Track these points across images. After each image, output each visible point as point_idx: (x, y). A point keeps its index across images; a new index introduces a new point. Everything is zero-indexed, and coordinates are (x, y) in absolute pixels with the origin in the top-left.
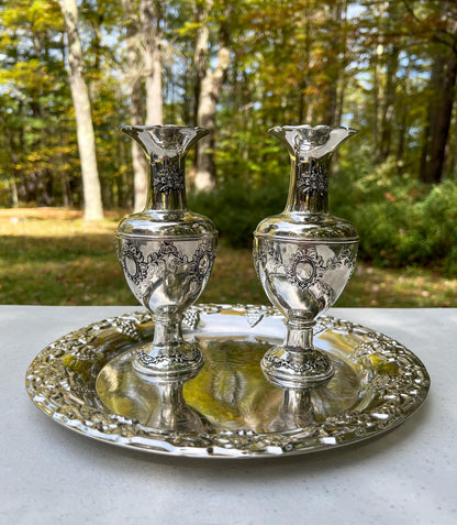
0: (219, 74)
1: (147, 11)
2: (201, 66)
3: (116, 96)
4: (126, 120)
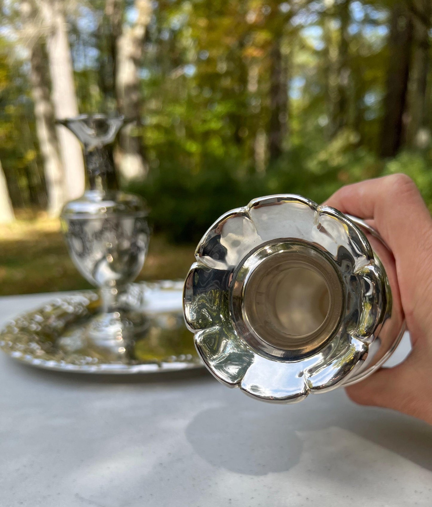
0: (139, 32)
2: (116, 21)
3: (10, 61)
4: (28, 93)
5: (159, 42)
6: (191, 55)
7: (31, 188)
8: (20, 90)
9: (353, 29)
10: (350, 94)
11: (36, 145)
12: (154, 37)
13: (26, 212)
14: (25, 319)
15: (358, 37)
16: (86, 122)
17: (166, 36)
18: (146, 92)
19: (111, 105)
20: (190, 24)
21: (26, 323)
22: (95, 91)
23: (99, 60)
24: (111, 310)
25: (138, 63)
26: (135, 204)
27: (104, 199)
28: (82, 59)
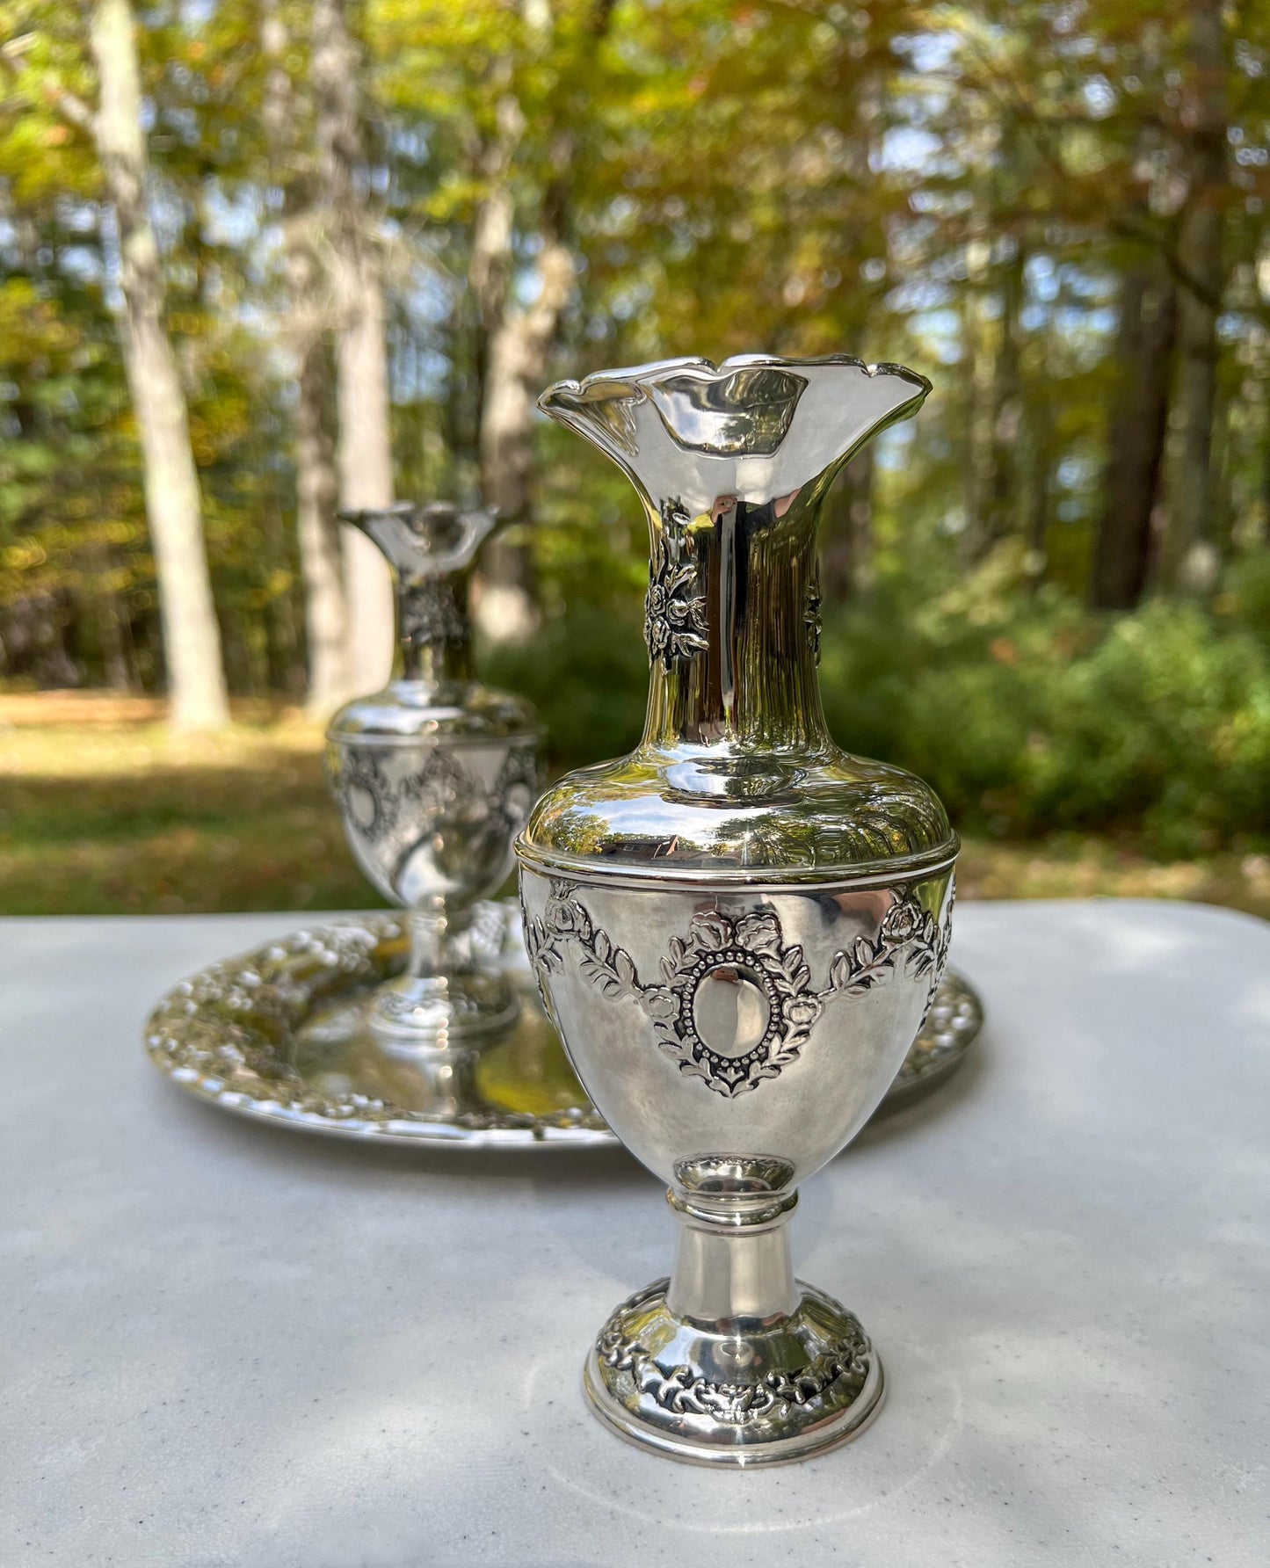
0: (542, 323)
2: (492, 300)
3: (257, 381)
4: (287, 449)
5: (586, 344)
7: (273, 653)
8: (273, 442)
9: (1031, 319)
10: (1023, 461)
11: (293, 558)
12: (571, 334)
13: (256, 706)
14: (217, 977)
15: (1043, 336)
16: (407, 519)
18: (546, 451)
19: (467, 478)
20: (656, 307)
21: (217, 991)
22: (434, 447)
23: (450, 382)
24: (427, 972)
25: (530, 385)
26: (507, 715)
27: (435, 703)
28: (411, 378)
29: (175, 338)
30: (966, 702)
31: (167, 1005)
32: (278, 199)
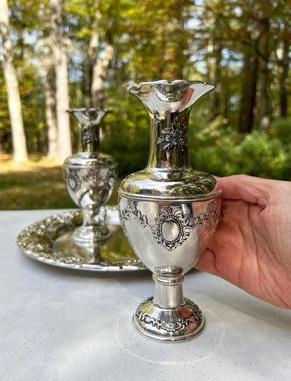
0: (106, 63)
1: (56, 22)
2: (93, 57)
3: (36, 77)
4: (43, 93)
5: (116, 69)
6: (133, 75)
7: (39, 143)
8: (39, 92)
9: (223, 63)
10: (222, 97)
11: (44, 120)
12: (112, 66)
15: (226, 68)
17: (120, 65)
18: (106, 94)
19: (87, 101)
20: (133, 60)
22: (79, 93)
23: (83, 77)
24: (88, 225)
25: (103, 79)
26: (108, 160)
27: (90, 157)
28: (73, 76)
29: (16, 66)
30: (210, 155)
31: (22, 234)
32: (41, 33)
